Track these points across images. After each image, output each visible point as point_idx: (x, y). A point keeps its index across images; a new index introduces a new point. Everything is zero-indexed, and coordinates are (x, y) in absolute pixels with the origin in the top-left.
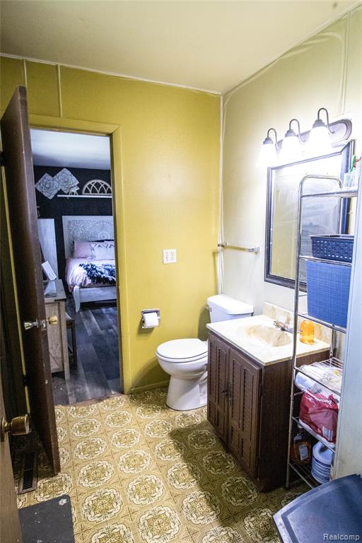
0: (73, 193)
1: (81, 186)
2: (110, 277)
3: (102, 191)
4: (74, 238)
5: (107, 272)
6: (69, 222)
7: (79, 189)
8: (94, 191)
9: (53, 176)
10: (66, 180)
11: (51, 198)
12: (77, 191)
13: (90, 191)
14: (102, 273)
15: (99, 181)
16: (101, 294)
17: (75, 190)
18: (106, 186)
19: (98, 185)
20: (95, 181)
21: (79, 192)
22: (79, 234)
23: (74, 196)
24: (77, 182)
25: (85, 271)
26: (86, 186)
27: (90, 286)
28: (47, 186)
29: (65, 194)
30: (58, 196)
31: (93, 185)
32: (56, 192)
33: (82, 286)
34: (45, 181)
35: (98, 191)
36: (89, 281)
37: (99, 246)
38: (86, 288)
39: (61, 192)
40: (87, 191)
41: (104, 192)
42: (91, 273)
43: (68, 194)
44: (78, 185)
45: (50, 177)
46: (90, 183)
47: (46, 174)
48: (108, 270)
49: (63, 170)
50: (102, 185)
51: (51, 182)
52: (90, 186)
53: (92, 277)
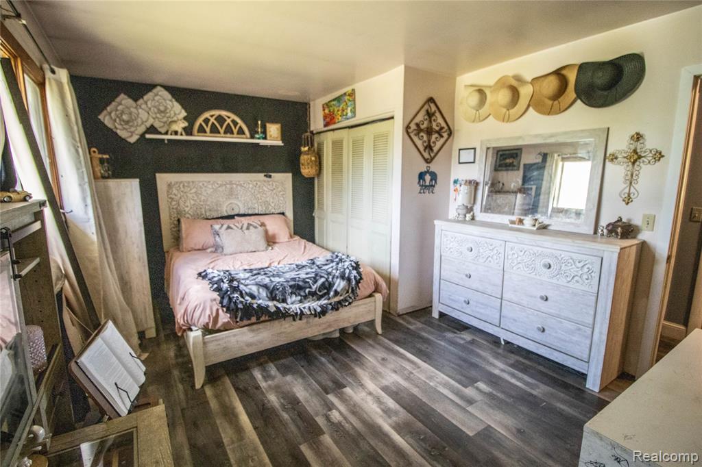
0: (176, 133)
1: (191, 119)
2: (270, 304)
3: (229, 130)
4: (179, 213)
5: (263, 293)
6: (170, 186)
7: (186, 124)
8: (214, 130)
9: (136, 100)
10: (162, 108)
11: (133, 140)
12: (184, 129)
13: (208, 130)
14: (253, 297)
15: (224, 113)
16: (251, 340)
17: (180, 126)
18: (235, 123)
19: (221, 120)
20: (217, 113)
21: (188, 131)
22: (188, 206)
23: (178, 137)
24: (184, 114)
25: (215, 295)
26: (200, 121)
27: (226, 328)
28: (125, 117)
29: (160, 133)
30: (148, 136)
31: (212, 120)
32: (142, 129)
33: (207, 330)
34: (120, 108)
35: (222, 131)
36: (224, 318)
37: (229, 227)
38: (219, 331)
39: (152, 129)
40: (202, 130)
41: (232, 133)
42: (230, 299)
43: (166, 133)
44: (185, 118)
45: (128, 102)
46: (207, 115)
47: (122, 96)
48: (266, 287)
49: (155, 91)
50: (229, 121)
51: (133, 110)
52: (206, 121)
53: (231, 308)
